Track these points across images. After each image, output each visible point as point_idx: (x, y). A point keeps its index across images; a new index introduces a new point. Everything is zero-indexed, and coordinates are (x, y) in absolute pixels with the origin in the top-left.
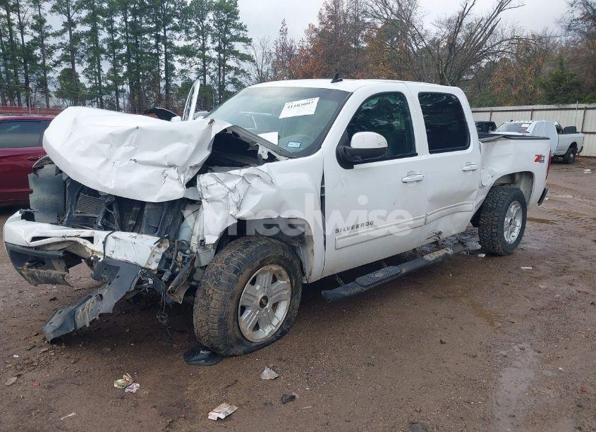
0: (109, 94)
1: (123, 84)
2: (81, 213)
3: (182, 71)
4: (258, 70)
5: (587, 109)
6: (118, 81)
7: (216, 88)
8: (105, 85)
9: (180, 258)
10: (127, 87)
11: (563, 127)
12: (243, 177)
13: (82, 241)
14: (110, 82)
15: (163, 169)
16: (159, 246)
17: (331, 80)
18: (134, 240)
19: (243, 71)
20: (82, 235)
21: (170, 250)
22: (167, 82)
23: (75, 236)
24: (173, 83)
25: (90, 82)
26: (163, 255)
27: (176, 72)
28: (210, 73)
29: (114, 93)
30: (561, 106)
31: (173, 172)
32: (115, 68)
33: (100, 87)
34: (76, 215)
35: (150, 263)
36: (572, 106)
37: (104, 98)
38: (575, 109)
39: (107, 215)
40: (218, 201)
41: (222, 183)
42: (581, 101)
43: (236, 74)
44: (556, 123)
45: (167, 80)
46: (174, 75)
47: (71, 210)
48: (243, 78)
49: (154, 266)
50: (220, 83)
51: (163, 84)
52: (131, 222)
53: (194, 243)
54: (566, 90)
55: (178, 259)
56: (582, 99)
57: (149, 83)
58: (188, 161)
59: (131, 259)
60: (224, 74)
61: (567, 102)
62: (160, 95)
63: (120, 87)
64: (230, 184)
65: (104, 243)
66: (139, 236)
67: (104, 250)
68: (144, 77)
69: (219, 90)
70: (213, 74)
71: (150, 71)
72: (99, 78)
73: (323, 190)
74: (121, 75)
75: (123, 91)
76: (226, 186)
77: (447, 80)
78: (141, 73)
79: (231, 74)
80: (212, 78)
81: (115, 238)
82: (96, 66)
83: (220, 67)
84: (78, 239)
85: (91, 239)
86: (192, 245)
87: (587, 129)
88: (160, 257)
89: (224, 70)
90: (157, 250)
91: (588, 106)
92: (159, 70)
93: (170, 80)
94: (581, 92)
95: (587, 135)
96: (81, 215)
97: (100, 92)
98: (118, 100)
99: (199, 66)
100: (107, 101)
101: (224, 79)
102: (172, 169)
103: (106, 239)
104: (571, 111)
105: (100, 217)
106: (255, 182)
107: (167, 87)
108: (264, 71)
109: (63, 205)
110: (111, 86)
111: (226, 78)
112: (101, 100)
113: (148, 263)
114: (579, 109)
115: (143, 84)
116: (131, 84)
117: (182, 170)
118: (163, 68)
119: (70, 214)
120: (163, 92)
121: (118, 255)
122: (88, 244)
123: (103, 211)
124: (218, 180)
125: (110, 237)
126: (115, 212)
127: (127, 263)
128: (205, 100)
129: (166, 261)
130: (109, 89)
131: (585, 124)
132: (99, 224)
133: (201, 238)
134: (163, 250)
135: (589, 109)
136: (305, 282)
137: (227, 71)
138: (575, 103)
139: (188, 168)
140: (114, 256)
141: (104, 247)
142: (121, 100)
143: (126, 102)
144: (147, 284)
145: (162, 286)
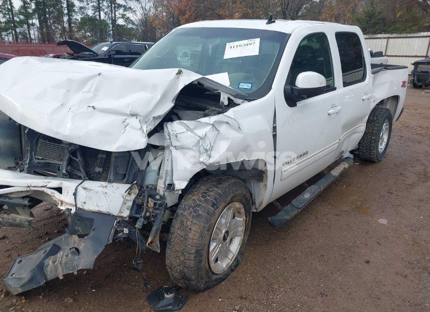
0: (22, 27)
1: (33, 19)
2: (42, 159)
3: (81, 8)
4: (142, 7)
5: (389, 38)
6: (28, 16)
7: (109, 22)
8: (18, 20)
9: (151, 204)
10: (36, 21)
11: (374, 52)
12: (213, 125)
13: (49, 192)
14: (22, 17)
15: (124, 118)
16: (129, 194)
17: (267, 21)
18: (104, 190)
19: (130, 8)
20: (50, 185)
21: (139, 195)
22: (69, 17)
23: (42, 187)
24: (74, 17)
25: (4, 17)
26: (134, 202)
27: (76, 9)
28: (104, 10)
29: (25, 26)
30: (371, 36)
31: (134, 122)
32: (24, 4)
33: (14, 22)
34: (38, 161)
35: (122, 211)
36: (379, 36)
37: (18, 30)
38: (381, 38)
39: (70, 162)
40: (188, 149)
41: (192, 131)
42: (385, 32)
43: (125, 10)
44: (370, 49)
45: (69, 15)
46: (74, 11)
47: (31, 156)
48: (131, 14)
49: (126, 214)
50: (112, 18)
51: (66, 19)
52: (98, 169)
53: (161, 187)
54: (375, 24)
55: (149, 205)
56: (386, 31)
57: (54, 17)
58: (151, 112)
59: (104, 209)
60: (115, 11)
61: (375, 33)
62: (64, 28)
63: (30, 22)
64: (201, 132)
65: (75, 194)
66: (110, 185)
67: (75, 201)
68: (50, 13)
69: (112, 23)
70: (106, 10)
71: (55, 8)
72: (12, 14)
73: (275, 128)
74: (31, 12)
75: (33, 24)
76: (196, 134)
77: (288, 15)
78: (47, 10)
79: (121, 11)
80: (105, 13)
81: (85, 189)
82: (8, 3)
83: (111, 5)
84: (45, 190)
85: (59, 190)
86: (158, 188)
87: (388, 54)
88: (130, 204)
89: (115, 7)
90: (128, 198)
91: (390, 35)
92: (62, 7)
93: (71, 15)
94: (385, 25)
95: (389, 58)
96: (42, 161)
97: (14, 25)
98: (29, 32)
99: (95, 4)
100: (20, 33)
101: (115, 15)
102: (134, 119)
103: (76, 190)
104: (378, 40)
105: (64, 165)
106: (223, 128)
107: (70, 21)
108: (147, 8)
109: (20, 148)
110: (22, 20)
111: (117, 14)
112: (16, 32)
113: (120, 212)
114: (384, 38)
115: (50, 19)
116: (39, 18)
117: (144, 120)
118: (65, 5)
119: (31, 160)
120: (66, 25)
121: (90, 206)
122: (56, 194)
123: (67, 158)
124: (188, 129)
125: (80, 188)
126: (79, 159)
127: (99, 213)
128: (101, 31)
129: (137, 207)
130: (21, 23)
131: (388, 49)
132: (64, 172)
133: (168, 182)
134: (133, 196)
135: (391, 38)
136: (255, 211)
137: (118, 8)
138: (381, 33)
139: (151, 119)
140: (86, 207)
141: (75, 199)
142: (32, 32)
143: (36, 33)
144: (121, 234)
145: (137, 235)
